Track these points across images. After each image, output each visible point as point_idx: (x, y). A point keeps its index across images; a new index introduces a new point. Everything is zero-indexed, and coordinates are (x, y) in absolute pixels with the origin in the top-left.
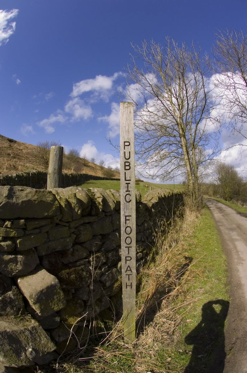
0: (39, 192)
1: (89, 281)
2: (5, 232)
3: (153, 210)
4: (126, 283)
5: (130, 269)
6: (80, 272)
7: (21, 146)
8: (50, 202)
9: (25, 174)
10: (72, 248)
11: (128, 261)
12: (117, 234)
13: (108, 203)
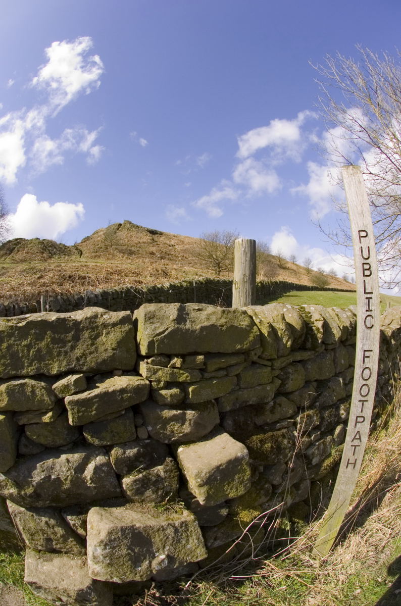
0: (228, 313)
1: (289, 454)
2: (171, 374)
3: (393, 342)
4: (349, 460)
5: (360, 437)
6: (280, 439)
7: (171, 240)
8: (245, 328)
9: (185, 284)
10: (273, 401)
11: (360, 424)
12: (341, 379)
13: (331, 329)
